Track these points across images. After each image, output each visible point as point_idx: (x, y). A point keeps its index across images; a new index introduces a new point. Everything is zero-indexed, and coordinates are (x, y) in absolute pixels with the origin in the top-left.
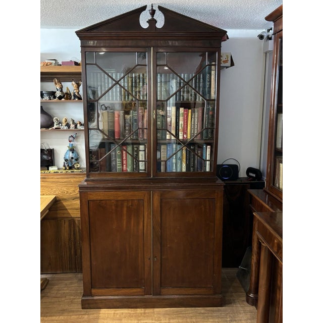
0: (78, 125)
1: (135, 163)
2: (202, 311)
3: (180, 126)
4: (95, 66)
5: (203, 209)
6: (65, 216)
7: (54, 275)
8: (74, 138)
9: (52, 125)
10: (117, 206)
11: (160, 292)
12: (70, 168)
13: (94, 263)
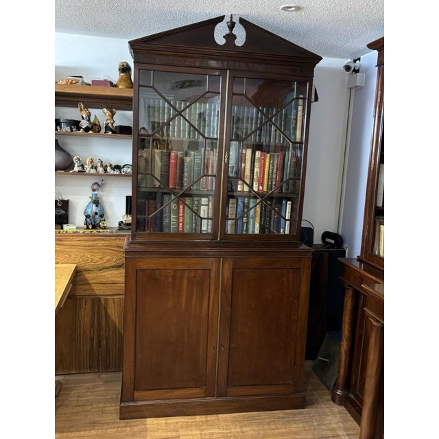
1: (194, 221)
2: (281, 415)
3: (255, 174)
5: (285, 282)
6: (87, 292)
7: (67, 377)
10: (174, 278)
11: (226, 393)
12: (94, 227)
13: (139, 356)
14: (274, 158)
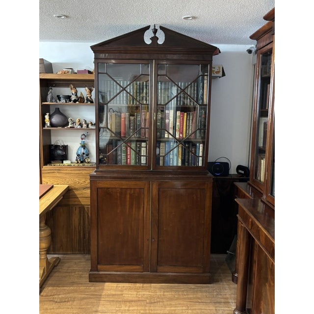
0: (90, 125)
1: (137, 158)
2: (193, 287)
3: (177, 126)
4: (106, 75)
5: (195, 198)
6: (76, 203)
7: (65, 256)
8: (85, 136)
9: (67, 124)
10: (121, 193)
11: (157, 270)
12: (82, 162)
13: (100, 243)
14: (189, 115)
